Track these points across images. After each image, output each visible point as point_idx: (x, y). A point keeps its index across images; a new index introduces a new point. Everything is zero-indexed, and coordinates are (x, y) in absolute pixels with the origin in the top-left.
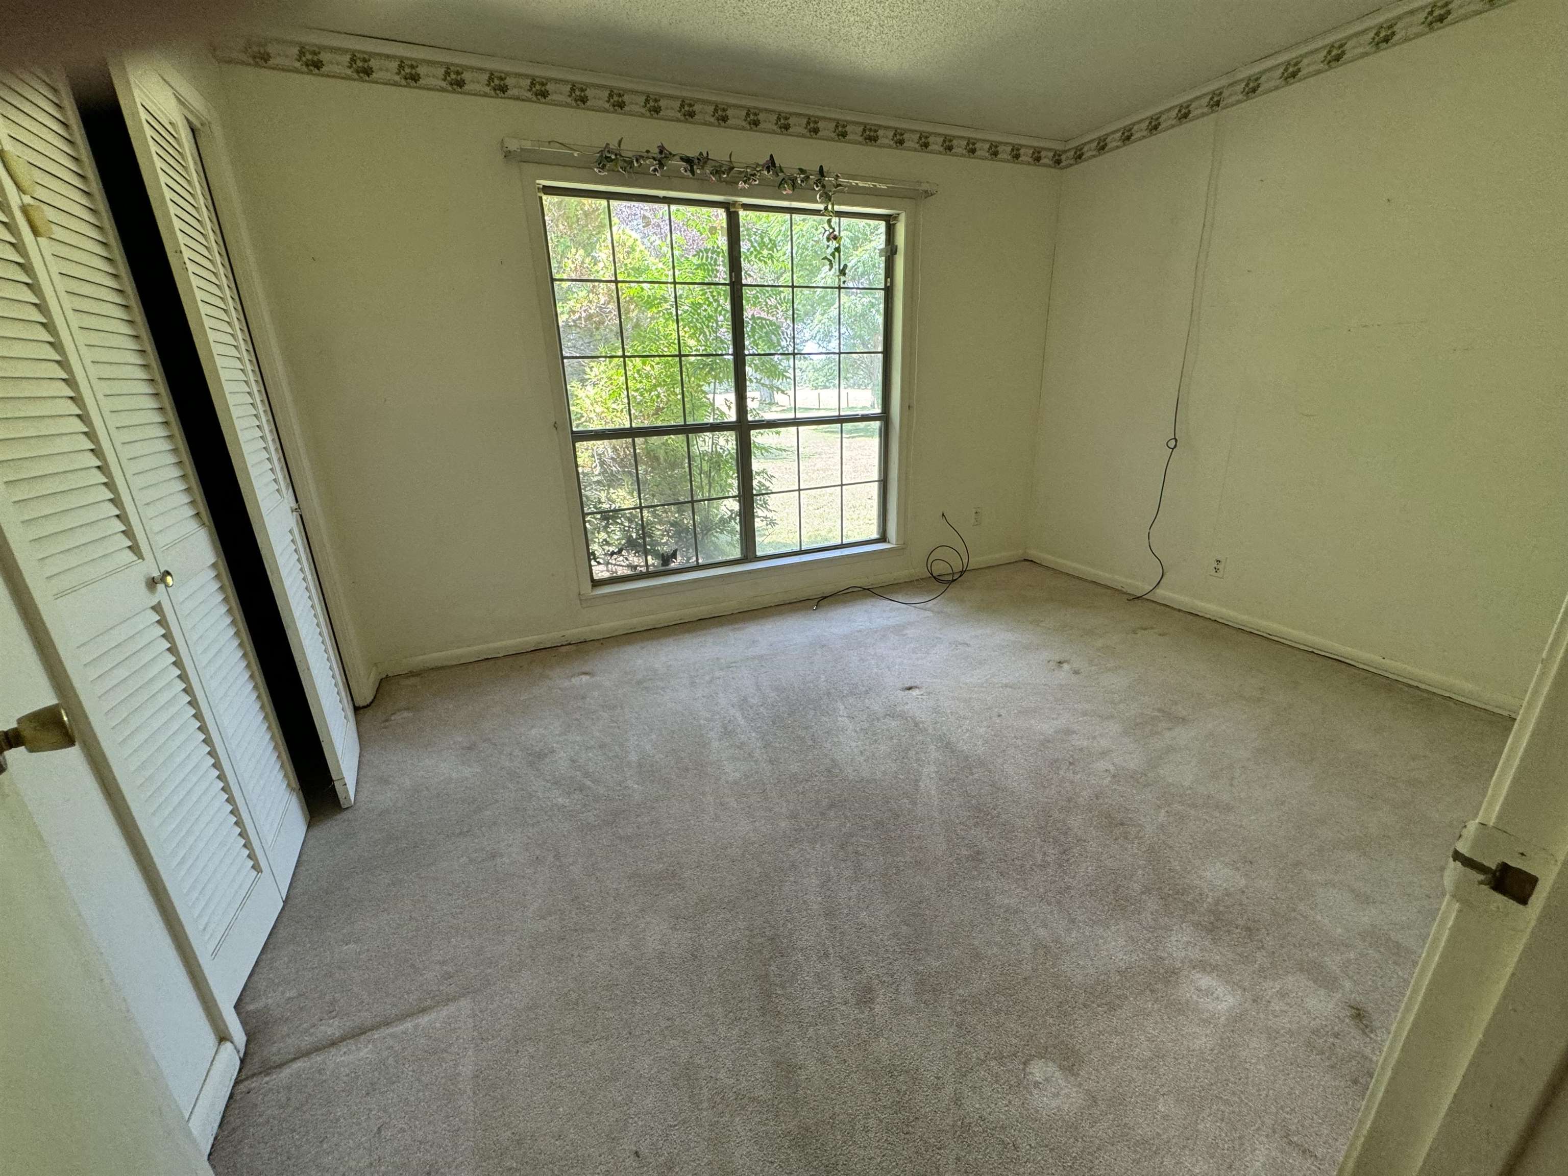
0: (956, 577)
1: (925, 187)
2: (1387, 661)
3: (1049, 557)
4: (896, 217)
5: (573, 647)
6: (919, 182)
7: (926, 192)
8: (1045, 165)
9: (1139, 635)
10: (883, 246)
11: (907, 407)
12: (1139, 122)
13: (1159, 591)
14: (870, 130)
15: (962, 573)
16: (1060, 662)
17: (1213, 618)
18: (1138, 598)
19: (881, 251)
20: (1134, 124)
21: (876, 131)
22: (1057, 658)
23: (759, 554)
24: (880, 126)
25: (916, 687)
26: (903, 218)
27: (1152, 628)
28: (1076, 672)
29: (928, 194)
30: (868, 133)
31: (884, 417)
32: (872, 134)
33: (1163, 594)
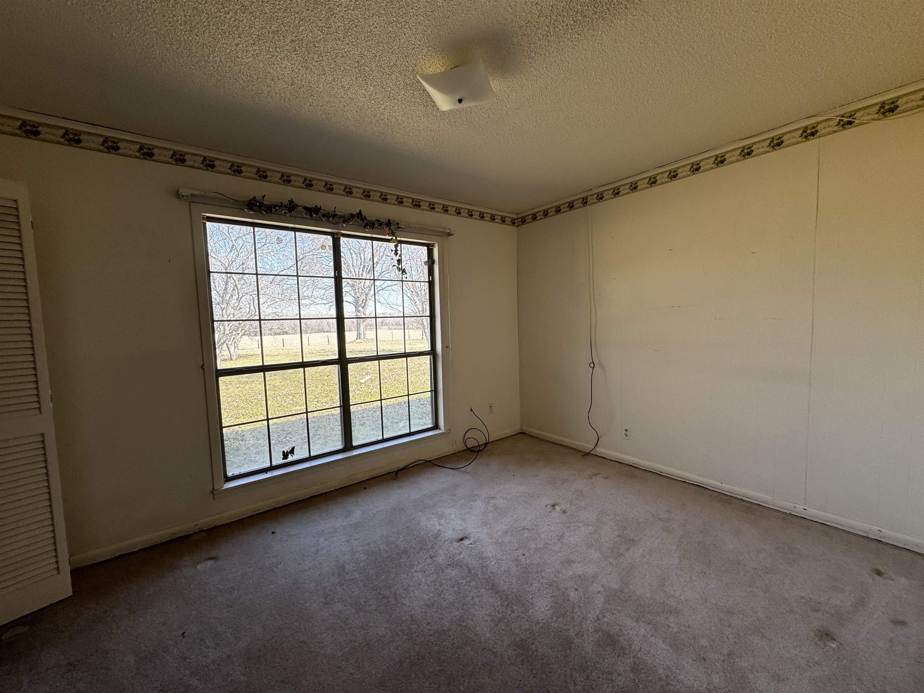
0: (481, 448)
1: (448, 231)
2: (724, 485)
3: (535, 431)
4: (433, 245)
5: (204, 534)
6: (445, 229)
7: (449, 233)
8: (507, 224)
9: (594, 479)
10: (426, 259)
11: (445, 347)
12: (551, 208)
13: (598, 449)
14: (416, 201)
15: (486, 444)
16: (553, 505)
17: (630, 464)
18: (587, 454)
19: (425, 263)
20: (549, 209)
21: (419, 202)
22: (550, 502)
23: (355, 444)
24: (421, 200)
25: (466, 538)
26: (436, 245)
27: (599, 474)
28: (564, 512)
29: (449, 234)
30: (415, 203)
31: (433, 352)
32: (417, 203)
33: (600, 450)
